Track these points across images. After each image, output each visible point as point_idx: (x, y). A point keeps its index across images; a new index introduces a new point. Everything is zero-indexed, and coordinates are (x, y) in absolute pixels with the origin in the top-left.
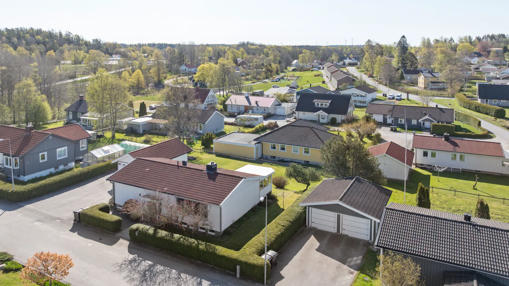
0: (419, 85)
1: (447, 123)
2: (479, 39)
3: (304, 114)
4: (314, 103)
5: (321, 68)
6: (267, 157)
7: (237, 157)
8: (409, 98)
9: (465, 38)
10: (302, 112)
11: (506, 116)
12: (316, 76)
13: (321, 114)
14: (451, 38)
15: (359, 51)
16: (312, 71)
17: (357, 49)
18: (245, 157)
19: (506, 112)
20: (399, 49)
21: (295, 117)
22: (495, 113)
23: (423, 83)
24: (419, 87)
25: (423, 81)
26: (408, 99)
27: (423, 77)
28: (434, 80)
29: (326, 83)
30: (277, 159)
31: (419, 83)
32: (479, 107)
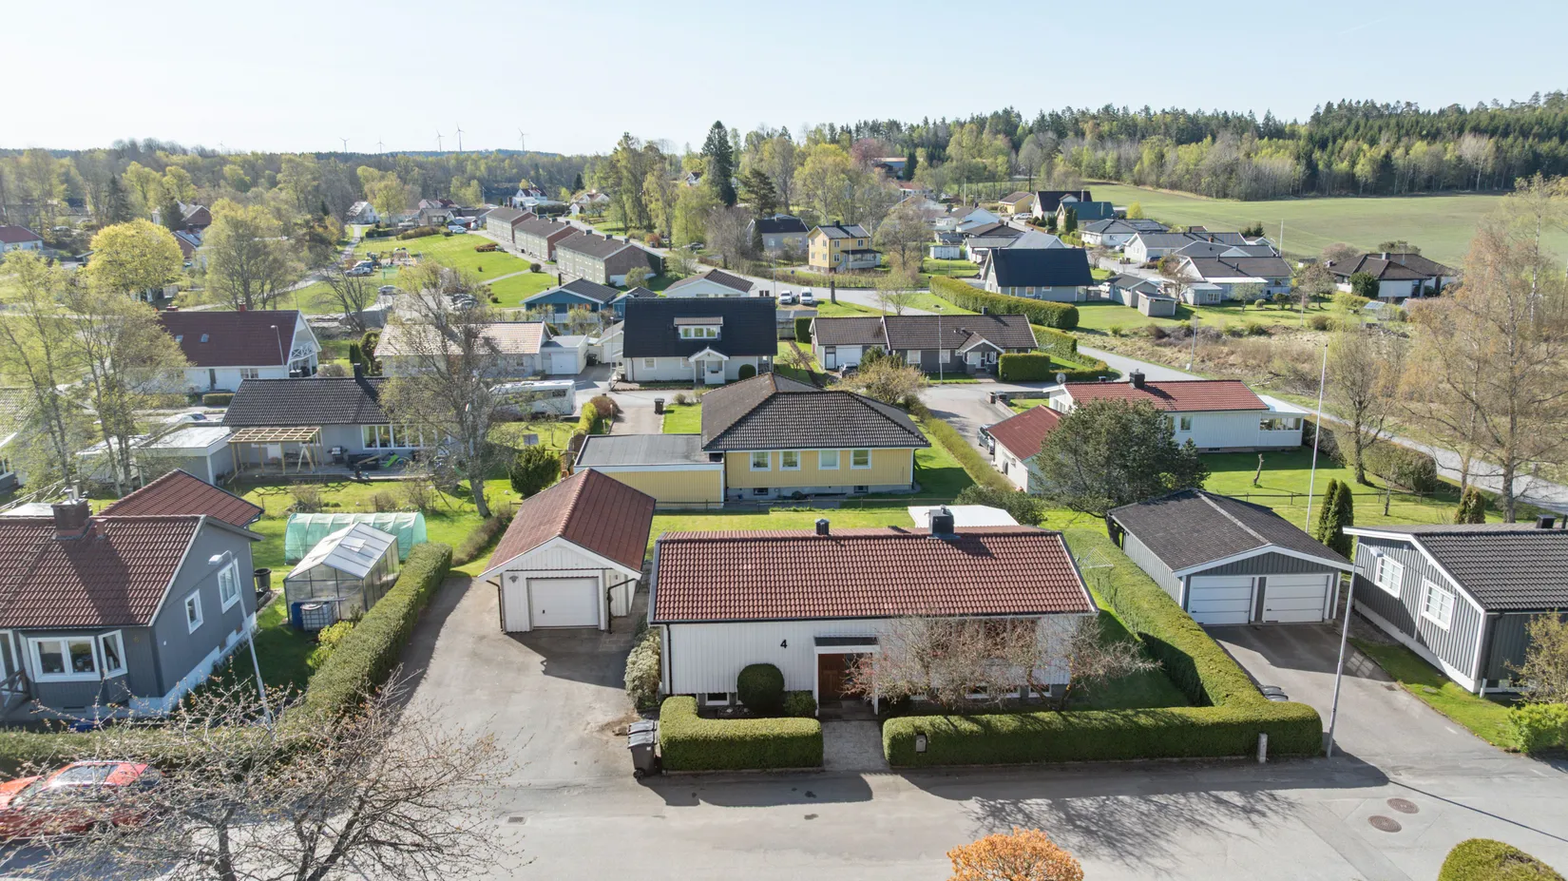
0: (811, 261)
1: (1019, 350)
2: (847, 131)
3: (650, 364)
4: (676, 329)
5: (472, 225)
6: (740, 492)
7: (683, 506)
8: (837, 299)
9: (818, 131)
10: (643, 359)
11: (1080, 324)
12: (483, 251)
13: (707, 359)
14: (784, 128)
15: (515, 171)
16: (448, 235)
17: (507, 161)
18: (707, 502)
19: (1080, 313)
20: (709, 162)
21: (623, 376)
22: (1060, 317)
23: (824, 256)
24: (811, 268)
25: (826, 251)
26: (834, 302)
27: (827, 239)
28: (851, 245)
29: (542, 270)
30: (772, 495)
31: (813, 257)
32: (1016, 307)
